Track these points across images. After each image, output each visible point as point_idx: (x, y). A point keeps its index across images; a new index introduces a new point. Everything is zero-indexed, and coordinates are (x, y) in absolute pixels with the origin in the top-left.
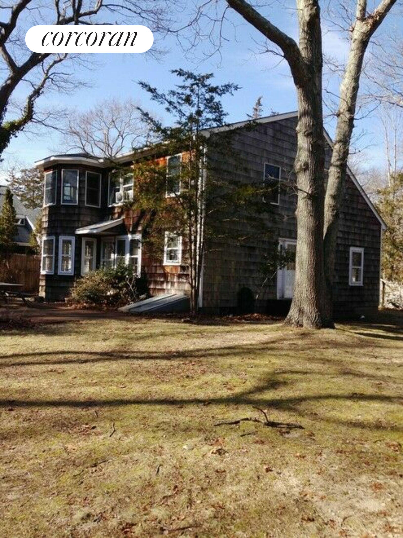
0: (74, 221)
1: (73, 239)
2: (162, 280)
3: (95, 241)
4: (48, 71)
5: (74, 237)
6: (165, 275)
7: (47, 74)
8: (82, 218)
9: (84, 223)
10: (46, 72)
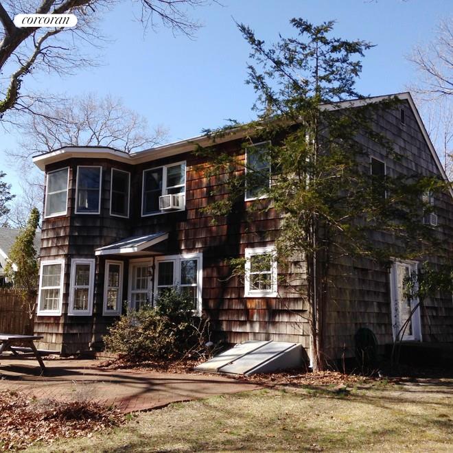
0: (94, 237)
1: (91, 262)
2: (243, 319)
3: (121, 264)
4: (40, 44)
5: (94, 260)
6: (247, 312)
7: (38, 48)
8: (105, 233)
9: (108, 240)
10: (37, 45)
